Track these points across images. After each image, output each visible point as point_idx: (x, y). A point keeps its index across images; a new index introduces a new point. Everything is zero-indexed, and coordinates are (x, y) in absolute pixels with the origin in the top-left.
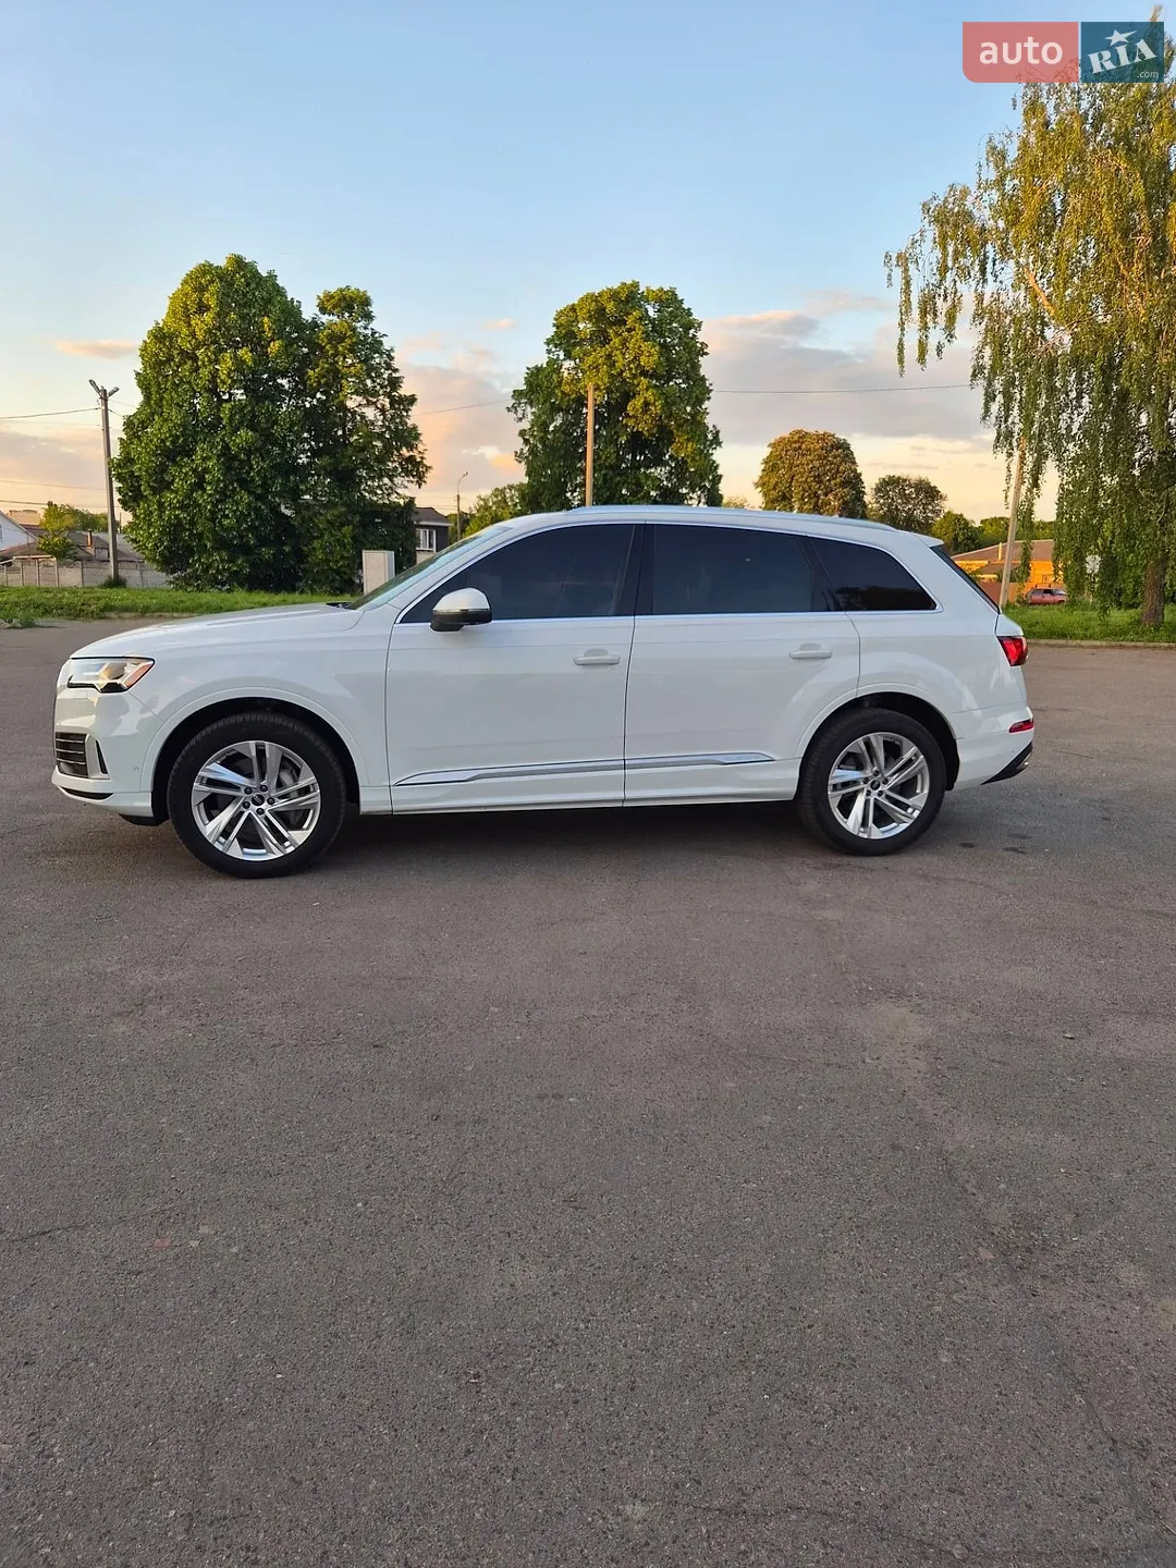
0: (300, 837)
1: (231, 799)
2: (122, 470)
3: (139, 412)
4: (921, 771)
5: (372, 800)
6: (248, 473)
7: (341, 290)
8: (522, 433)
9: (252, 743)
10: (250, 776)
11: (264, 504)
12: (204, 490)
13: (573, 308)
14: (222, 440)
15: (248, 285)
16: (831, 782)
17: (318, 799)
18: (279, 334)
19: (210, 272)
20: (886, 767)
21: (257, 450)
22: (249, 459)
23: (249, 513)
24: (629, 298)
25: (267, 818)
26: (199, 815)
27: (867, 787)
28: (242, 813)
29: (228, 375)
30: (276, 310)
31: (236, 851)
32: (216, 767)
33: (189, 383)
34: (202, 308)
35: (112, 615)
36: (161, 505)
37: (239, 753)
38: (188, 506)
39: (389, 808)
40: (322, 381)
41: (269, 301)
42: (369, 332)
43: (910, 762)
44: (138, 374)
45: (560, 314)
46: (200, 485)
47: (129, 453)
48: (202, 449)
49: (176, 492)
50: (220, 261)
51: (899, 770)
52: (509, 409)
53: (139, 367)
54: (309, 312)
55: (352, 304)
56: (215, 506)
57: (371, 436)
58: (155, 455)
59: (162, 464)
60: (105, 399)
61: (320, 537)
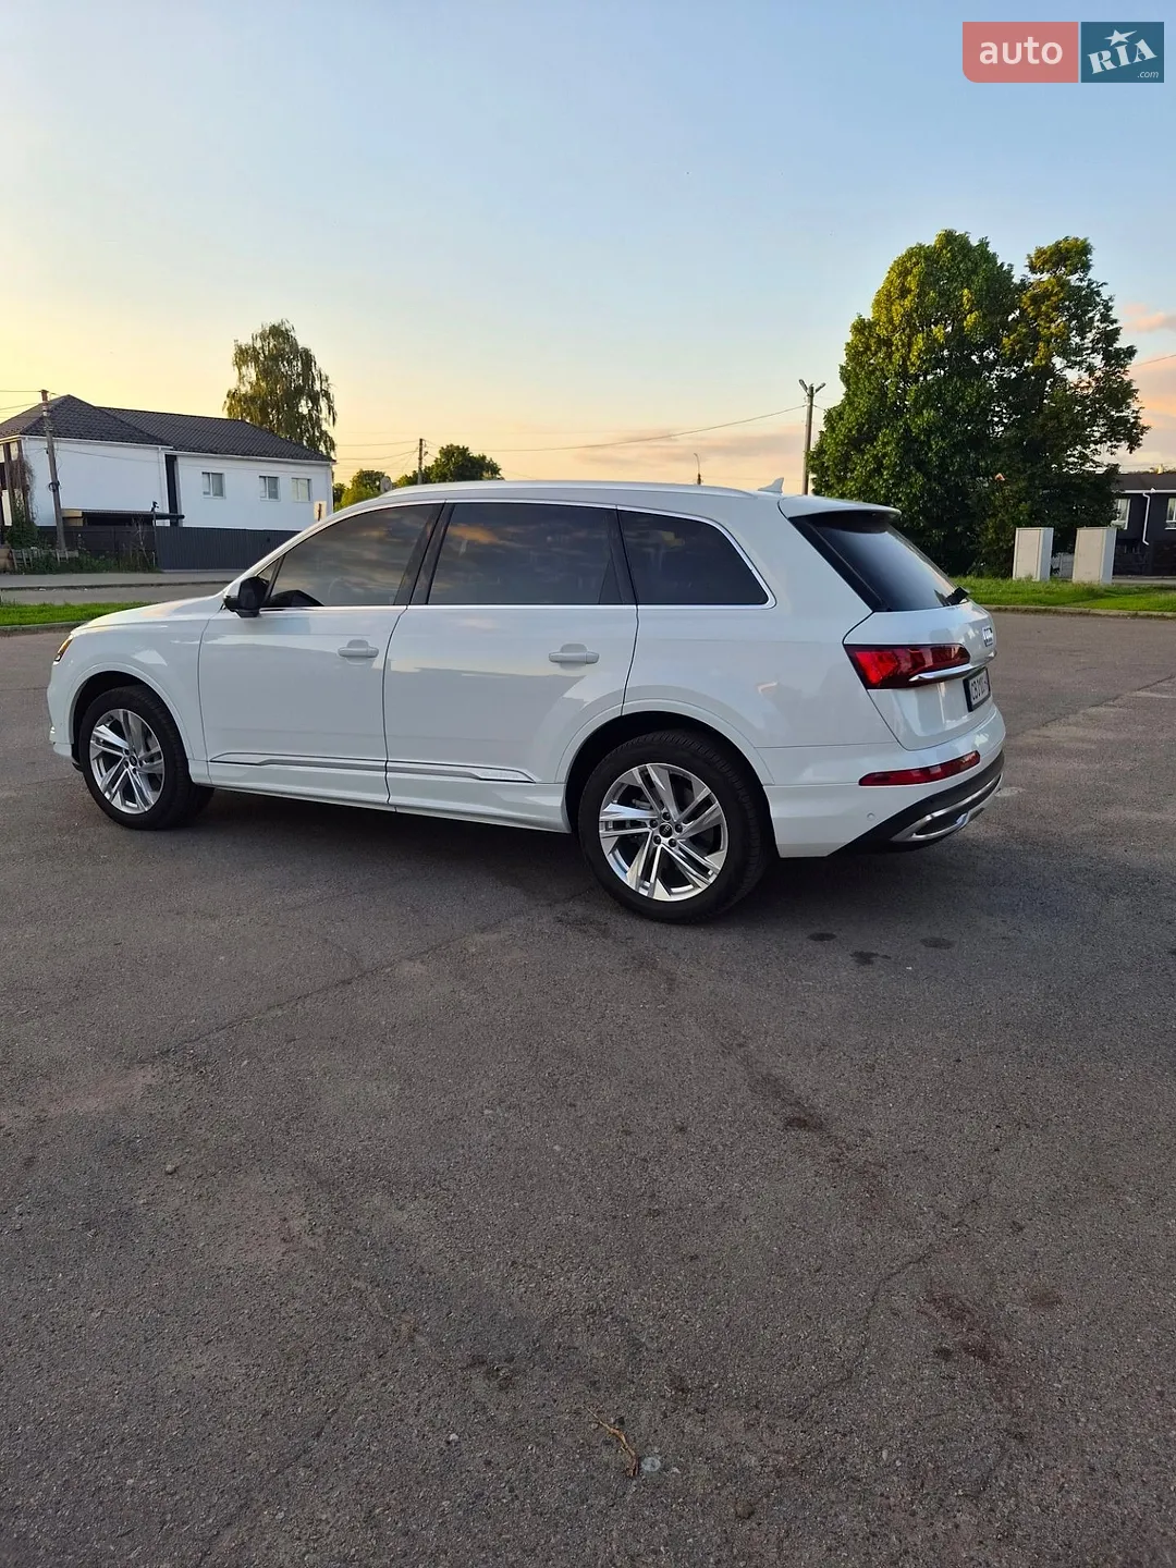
0: (155, 797)
2: (816, 462)
3: (840, 404)
5: (196, 773)
6: (927, 454)
10: (126, 739)
12: (881, 475)
14: (905, 423)
15: (954, 258)
17: (163, 763)
18: (976, 305)
19: (918, 254)
21: (938, 429)
22: (929, 441)
23: (922, 496)
26: (97, 768)
29: (919, 357)
30: (978, 280)
31: (116, 802)
32: (104, 729)
33: (882, 370)
34: (904, 292)
37: (116, 719)
39: (212, 781)
40: (1017, 348)
41: (974, 272)
42: (1085, 284)
44: (842, 367)
46: (878, 470)
47: (824, 445)
48: (885, 435)
50: (930, 240)
53: (843, 359)
54: (1020, 273)
55: (1067, 256)
56: (889, 490)
58: (843, 444)
59: (847, 453)
60: (811, 396)
61: (994, 515)
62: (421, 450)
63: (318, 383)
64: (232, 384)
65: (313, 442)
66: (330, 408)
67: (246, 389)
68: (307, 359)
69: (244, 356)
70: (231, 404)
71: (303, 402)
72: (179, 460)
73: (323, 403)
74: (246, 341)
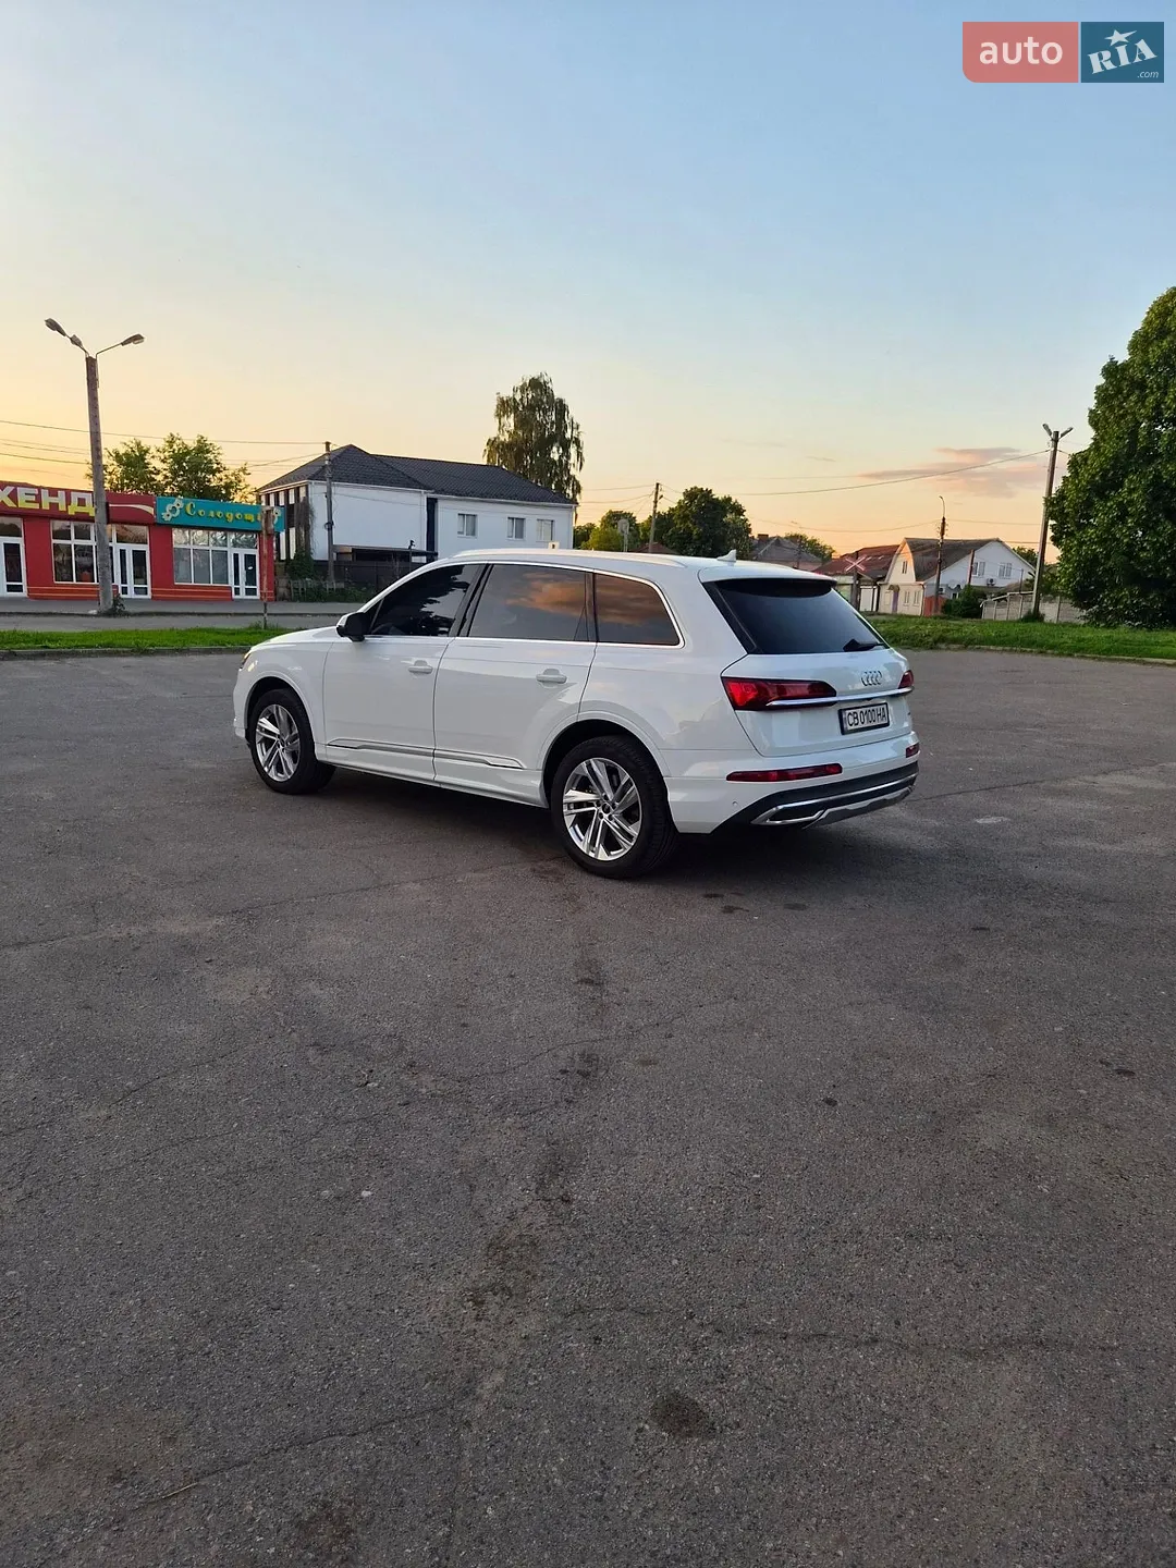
1: (272, 741)
2: (1055, 507)
3: (1088, 449)
5: (319, 753)
9: (275, 706)
12: (1125, 523)
14: (1155, 469)
16: (565, 801)
17: (299, 745)
26: (260, 749)
27: (599, 810)
28: (275, 751)
31: (273, 774)
32: (264, 720)
33: (1134, 414)
34: (1164, 333)
35: (943, 646)
37: (272, 712)
38: (1105, 541)
39: (326, 760)
44: (1091, 411)
46: (1121, 518)
47: (1066, 490)
48: (1131, 481)
49: (1097, 526)
53: (1093, 405)
58: (1085, 490)
59: (1089, 499)
60: (1056, 441)
62: (657, 493)
63: (569, 430)
64: (493, 433)
65: (560, 488)
66: (579, 454)
67: (505, 438)
68: (561, 408)
69: (504, 407)
70: (490, 451)
71: (555, 449)
72: (441, 505)
73: (573, 450)
74: (507, 393)
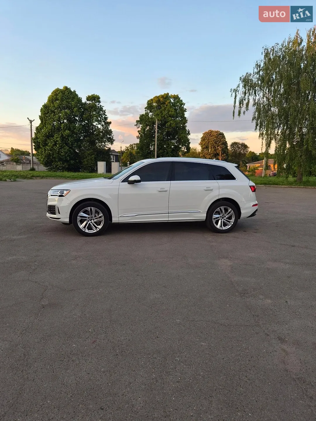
0: (100, 227)
1: (85, 220)
2: (35, 141)
3: (40, 126)
4: (233, 214)
5: (115, 220)
6: (68, 141)
7: (92, 95)
8: (138, 131)
9: (89, 208)
10: (89, 215)
11: (71, 149)
12: (56, 146)
13: (152, 100)
14: (61, 133)
15: (69, 94)
16: (213, 218)
17: (103, 219)
18: (76, 106)
19: (59, 91)
20: (225, 214)
21: (70, 136)
22: (68, 138)
23: (68, 152)
24: (166, 97)
25: (93, 223)
26: (79, 224)
27: (221, 218)
28: (88, 223)
29: (63, 117)
30: (76, 100)
31: (87, 231)
32: (82, 213)
33: (53, 118)
36: (45, 150)
37: (86, 210)
38: (52, 150)
39: (118, 222)
40: (87, 118)
41: (74, 98)
42: (99, 106)
43: (230, 212)
45: (148, 101)
46: (55, 144)
47: (37, 136)
48: (56, 135)
49: (49, 146)
50: (61, 88)
51: (228, 214)
52: (135, 125)
53: (40, 114)
54: (84, 100)
55: (95, 98)
56: (59, 150)
57: (100, 132)
58: (44, 137)
59: (46, 139)
60: (31, 122)
61: (86, 158)
